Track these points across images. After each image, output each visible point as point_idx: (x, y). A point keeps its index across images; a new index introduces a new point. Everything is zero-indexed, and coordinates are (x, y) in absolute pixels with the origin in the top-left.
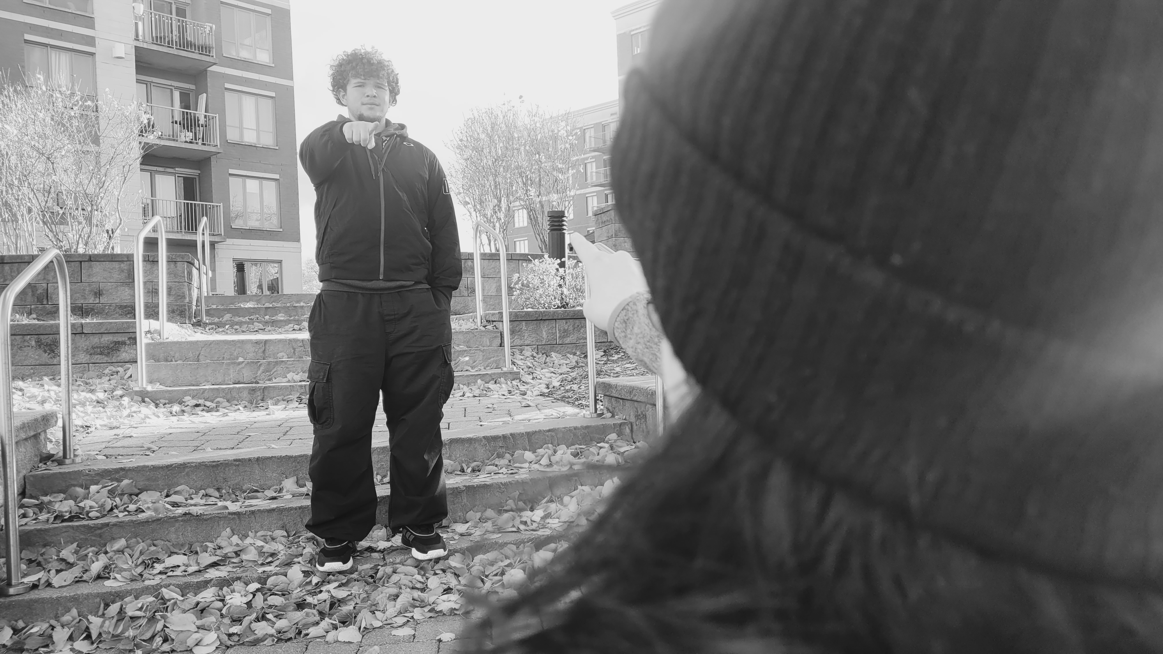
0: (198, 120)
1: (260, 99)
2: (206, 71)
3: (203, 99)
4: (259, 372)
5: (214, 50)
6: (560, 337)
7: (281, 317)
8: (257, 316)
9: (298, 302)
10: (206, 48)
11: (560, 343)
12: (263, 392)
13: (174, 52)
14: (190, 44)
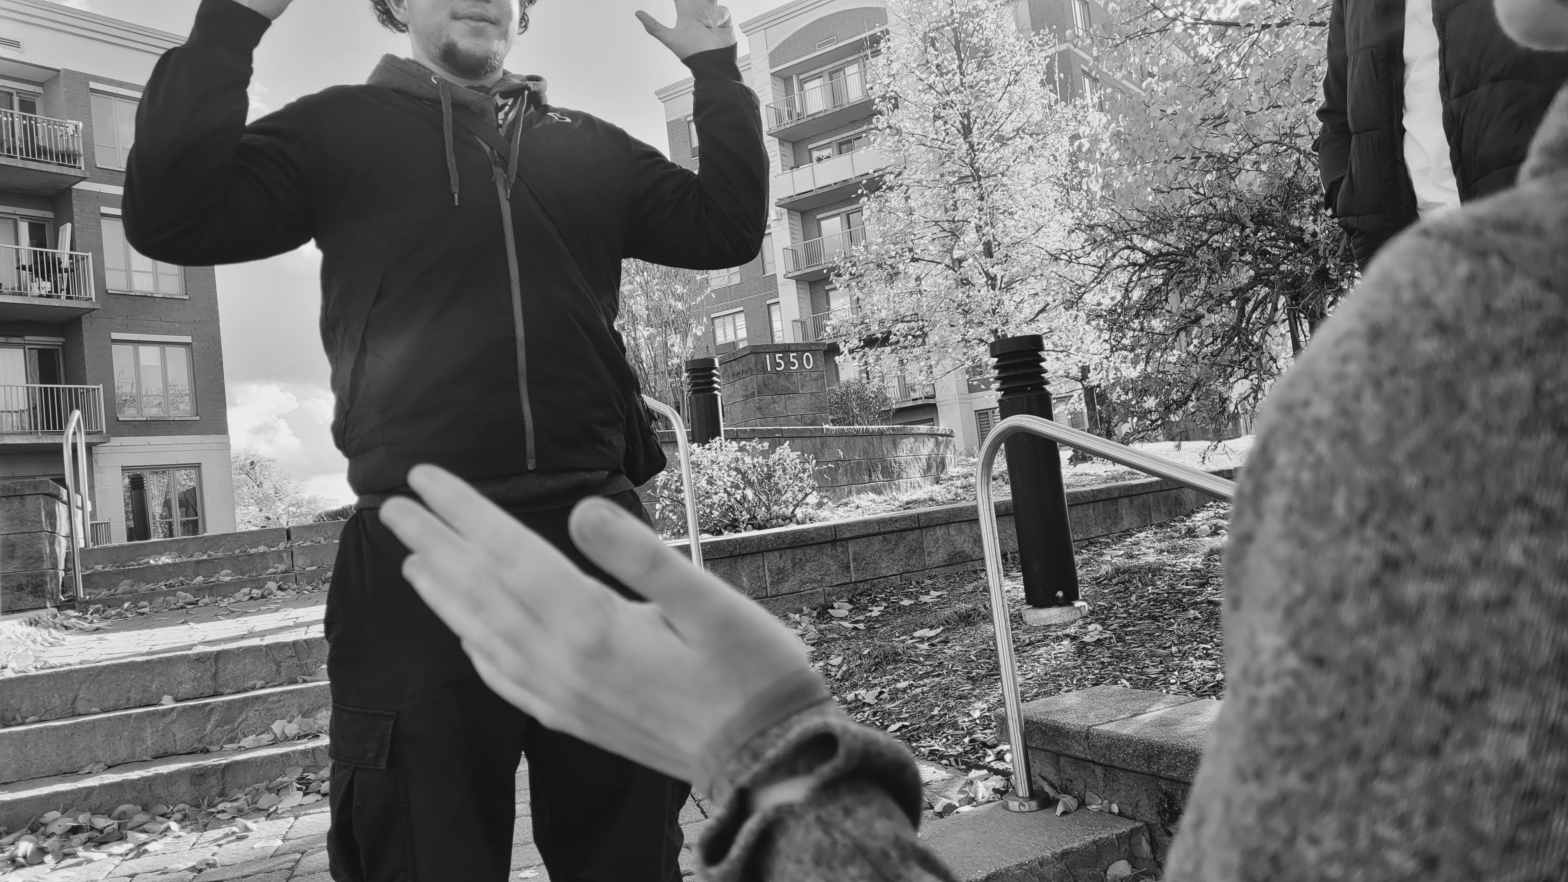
0: (60, 263)
2: (70, 190)
3: (66, 231)
4: (209, 727)
5: (82, 158)
6: (771, 584)
7: (225, 576)
8: (181, 578)
9: (255, 545)
10: (69, 156)
11: (773, 593)
12: (223, 777)
13: (18, 163)
14: (43, 152)
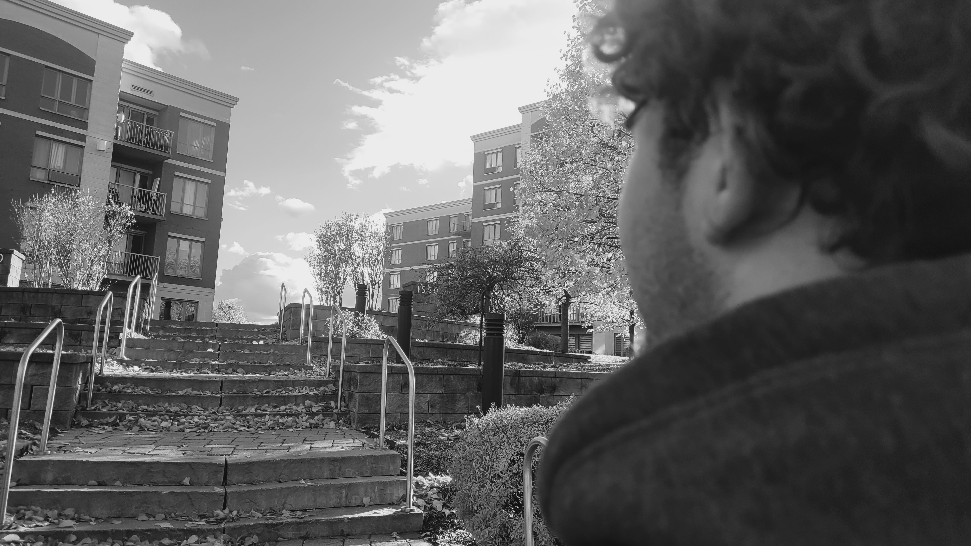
0: (152, 196)
1: (199, 184)
2: (162, 162)
3: (157, 181)
5: (171, 149)
10: (165, 147)
13: (141, 148)
14: (154, 144)
